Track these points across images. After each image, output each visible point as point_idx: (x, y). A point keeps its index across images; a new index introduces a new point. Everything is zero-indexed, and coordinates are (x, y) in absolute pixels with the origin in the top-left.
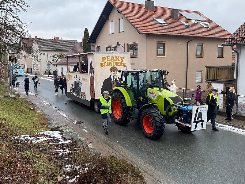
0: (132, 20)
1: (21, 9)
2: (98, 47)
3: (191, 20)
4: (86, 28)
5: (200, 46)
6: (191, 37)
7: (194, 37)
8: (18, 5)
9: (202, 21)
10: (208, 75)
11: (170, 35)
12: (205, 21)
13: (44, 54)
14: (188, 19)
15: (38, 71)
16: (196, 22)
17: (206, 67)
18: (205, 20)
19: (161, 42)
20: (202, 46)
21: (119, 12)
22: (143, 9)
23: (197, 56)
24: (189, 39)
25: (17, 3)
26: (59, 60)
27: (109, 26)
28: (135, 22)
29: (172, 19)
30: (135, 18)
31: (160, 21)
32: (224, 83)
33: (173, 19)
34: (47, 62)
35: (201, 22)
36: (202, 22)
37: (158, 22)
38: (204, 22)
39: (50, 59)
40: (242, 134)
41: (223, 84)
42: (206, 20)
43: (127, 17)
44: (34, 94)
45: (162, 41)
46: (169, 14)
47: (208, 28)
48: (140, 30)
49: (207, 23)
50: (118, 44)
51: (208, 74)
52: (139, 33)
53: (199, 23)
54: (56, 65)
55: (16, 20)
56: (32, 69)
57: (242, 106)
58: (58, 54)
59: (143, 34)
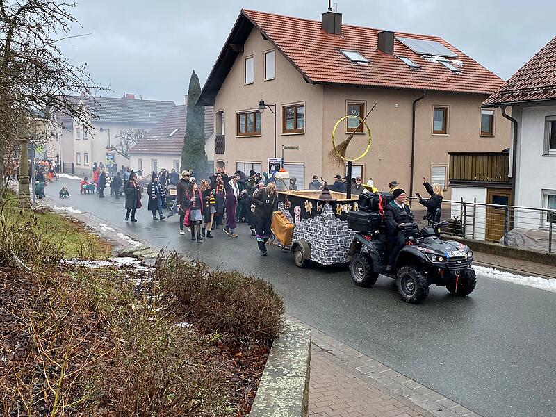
0: (293, 54)
1: (58, 25)
2: (220, 114)
3: (422, 55)
4: (194, 73)
5: (442, 112)
6: (422, 91)
7: (427, 91)
8: (53, 16)
9: (447, 58)
10: (455, 171)
11: (375, 86)
12: (454, 58)
13: (101, 129)
14: (415, 53)
15: (87, 168)
16: (434, 60)
17: (449, 153)
18: (454, 55)
19: (355, 102)
20: (445, 111)
21: (265, 38)
22: (318, 30)
23: (435, 132)
24: (416, 96)
25: (51, 13)
26: (134, 144)
27: (243, 66)
28: (299, 58)
29: (380, 53)
30: (299, 49)
31: (354, 56)
32: (488, 188)
33: (383, 52)
34: (107, 148)
35: (445, 59)
36: (447, 60)
37: (349, 59)
38: (452, 61)
39: (115, 142)
40: (511, 281)
41: (486, 189)
42: (457, 55)
43: (282, 47)
44: (80, 212)
45: (357, 99)
46: (374, 41)
47: (460, 72)
48: (310, 76)
49: (457, 62)
50: (262, 104)
51: (455, 168)
52: (308, 82)
53: (439, 62)
54: (126, 156)
55: (47, 47)
56: (73, 165)
57: (523, 236)
58: (133, 131)
59: (315, 83)
